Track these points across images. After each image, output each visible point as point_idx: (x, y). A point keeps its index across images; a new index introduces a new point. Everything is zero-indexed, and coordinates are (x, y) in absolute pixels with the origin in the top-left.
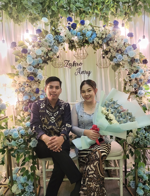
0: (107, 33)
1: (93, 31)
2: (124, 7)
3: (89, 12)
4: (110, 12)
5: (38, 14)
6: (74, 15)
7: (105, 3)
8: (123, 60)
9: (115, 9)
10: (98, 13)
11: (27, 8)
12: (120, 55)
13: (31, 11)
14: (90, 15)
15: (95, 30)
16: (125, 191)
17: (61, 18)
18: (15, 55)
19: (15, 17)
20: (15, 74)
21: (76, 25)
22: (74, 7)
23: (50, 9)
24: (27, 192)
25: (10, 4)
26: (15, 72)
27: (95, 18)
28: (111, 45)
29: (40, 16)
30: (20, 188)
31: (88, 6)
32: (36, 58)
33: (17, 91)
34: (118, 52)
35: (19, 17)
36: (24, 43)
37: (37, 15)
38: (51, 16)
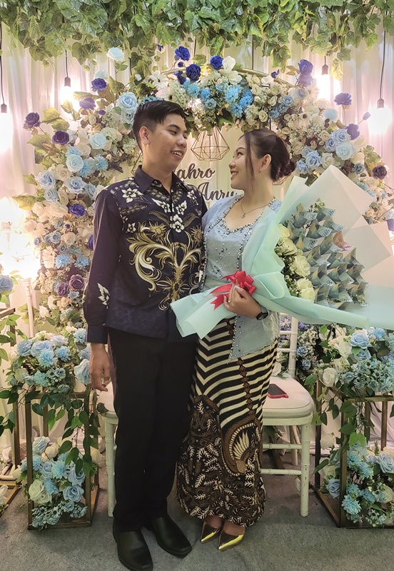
0: (282, 93)
1: (245, 85)
2: (331, 20)
3: (236, 33)
4: (291, 34)
5: (98, 34)
6: (193, 38)
7: (279, 9)
8: (321, 165)
9: (305, 27)
10: (260, 36)
11: (69, 18)
12: (315, 153)
13: (79, 28)
14: (237, 40)
15: (250, 84)
16: (314, 505)
17: (160, 50)
18: (34, 145)
19: (36, 43)
20: (34, 198)
21: (200, 70)
22: (196, 17)
23: (129, 21)
24: (68, 501)
25: (23, 6)
26: (34, 193)
27: (250, 49)
28: (290, 124)
29: (102, 41)
30: (51, 490)
31: (232, 16)
32: (91, 156)
33: (40, 241)
34: (308, 143)
35: (46, 43)
36: (59, 115)
37: (95, 38)
38: (133, 42)
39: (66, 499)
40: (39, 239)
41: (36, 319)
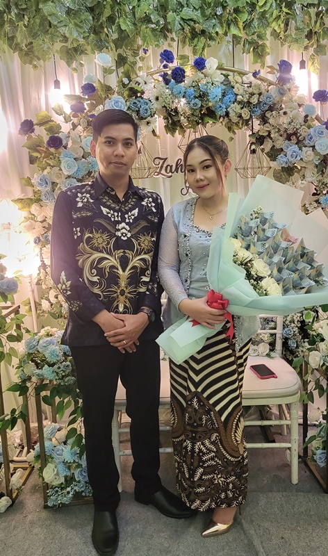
0: (263, 91)
1: (228, 85)
2: (307, 17)
3: (217, 33)
4: (269, 31)
5: (84, 38)
6: (176, 39)
7: (257, 8)
8: (301, 159)
9: (282, 25)
10: (240, 35)
11: (55, 23)
12: (295, 148)
13: (66, 32)
14: (218, 40)
15: (232, 83)
16: (303, 472)
17: (146, 53)
18: (29, 148)
19: (24, 48)
20: (31, 199)
21: (184, 72)
22: (178, 18)
23: (114, 23)
24: (79, 482)
25: (10, 12)
26: (31, 195)
27: (231, 47)
28: (271, 121)
29: (88, 44)
31: (213, 16)
32: (83, 157)
33: (40, 240)
34: (288, 138)
35: (35, 49)
36: (51, 117)
37: (82, 41)
38: (118, 43)
39: (77, 480)
40: (39, 238)
41: (38, 312)
